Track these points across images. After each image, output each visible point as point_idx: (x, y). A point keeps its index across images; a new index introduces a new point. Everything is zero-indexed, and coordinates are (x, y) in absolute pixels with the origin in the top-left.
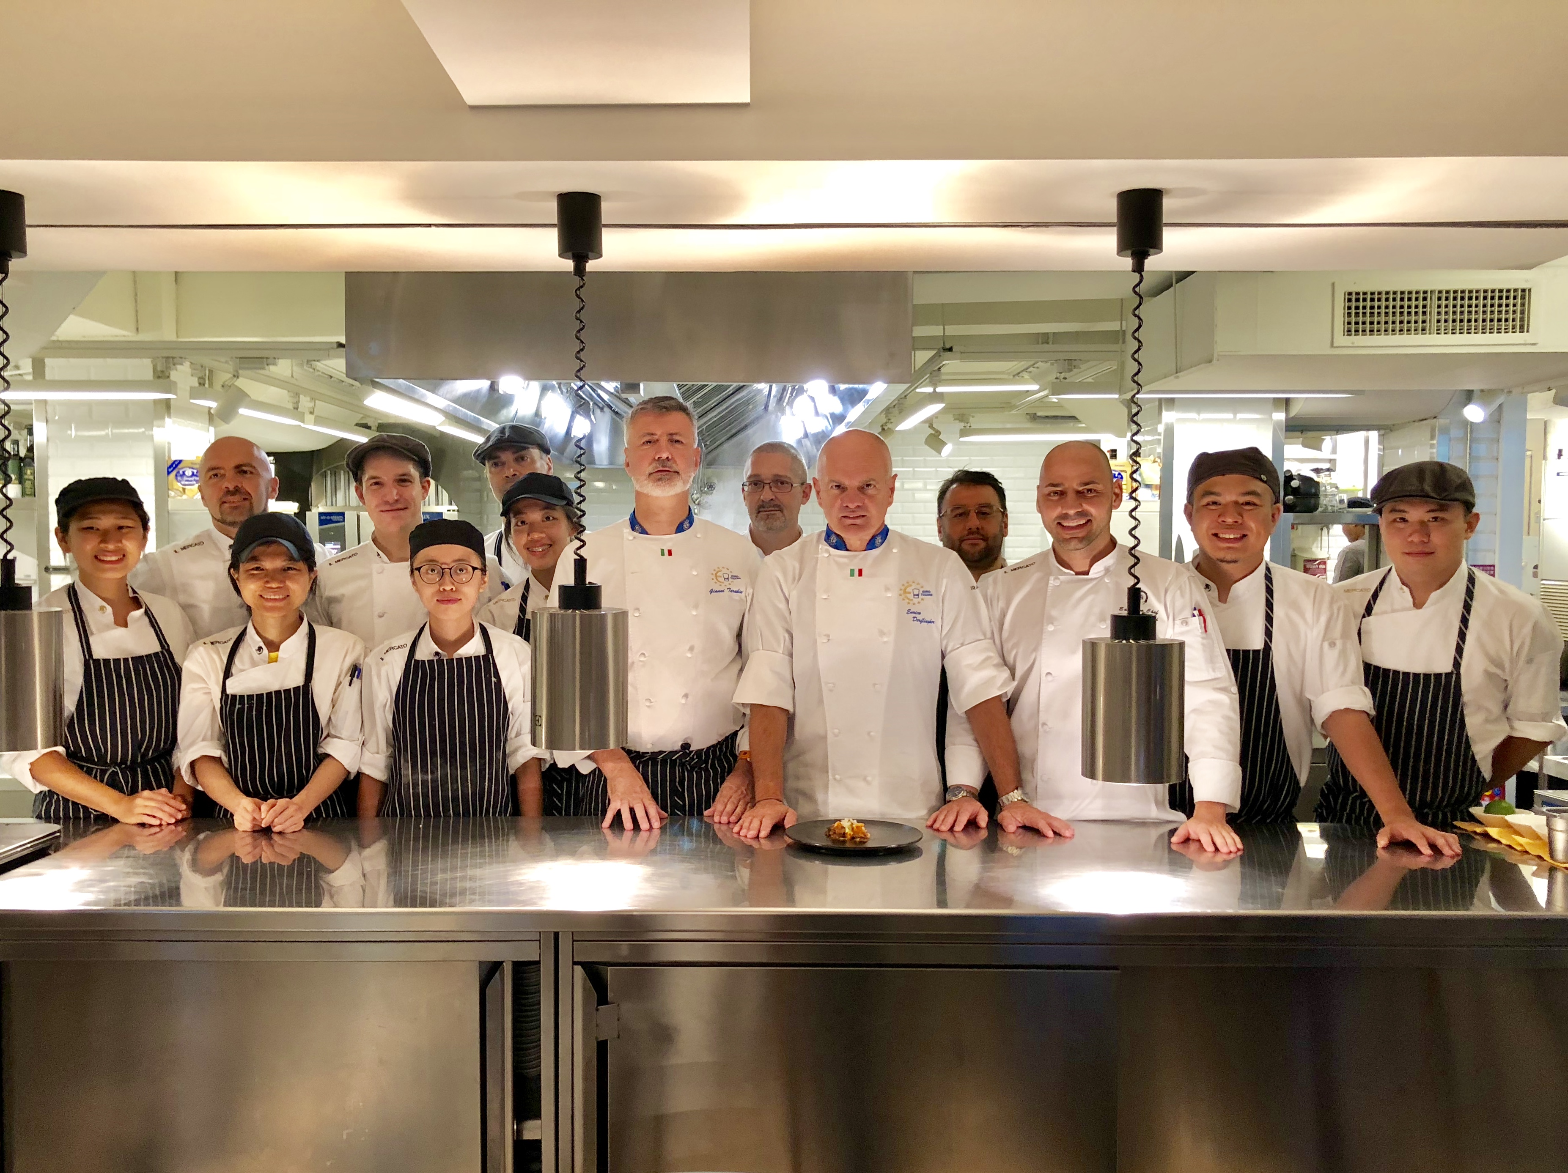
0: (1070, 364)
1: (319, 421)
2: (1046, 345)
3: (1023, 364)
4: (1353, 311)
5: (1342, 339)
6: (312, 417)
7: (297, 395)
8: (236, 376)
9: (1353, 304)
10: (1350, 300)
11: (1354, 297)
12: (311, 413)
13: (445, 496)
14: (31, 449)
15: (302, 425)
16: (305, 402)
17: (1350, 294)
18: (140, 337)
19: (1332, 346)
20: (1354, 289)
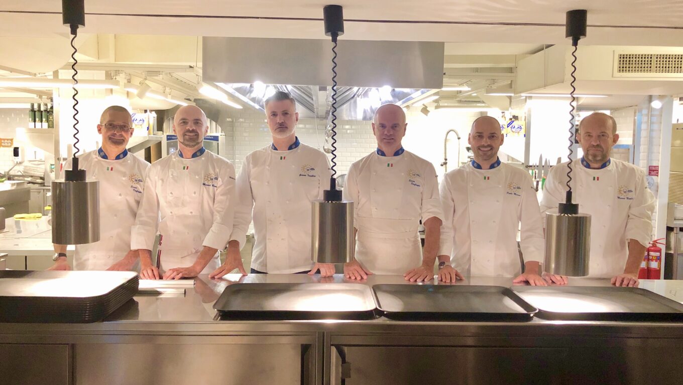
0: (494, 81)
1: (173, 97)
2: (477, 73)
3: (465, 80)
4: (622, 62)
5: (617, 74)
6: (170, 96)
7: (165, 87)
8: (146, 79)
9: (622, 59)
10: (620, 58)
11: (622, 57)
12: (170, 94)
13: (219, 128)
14: (52, 108)
15: (166, 99)
16: (168, 90)
17: (620, 55)
18: (99, 61)
19: (612, 76)
20: (622, 53)
